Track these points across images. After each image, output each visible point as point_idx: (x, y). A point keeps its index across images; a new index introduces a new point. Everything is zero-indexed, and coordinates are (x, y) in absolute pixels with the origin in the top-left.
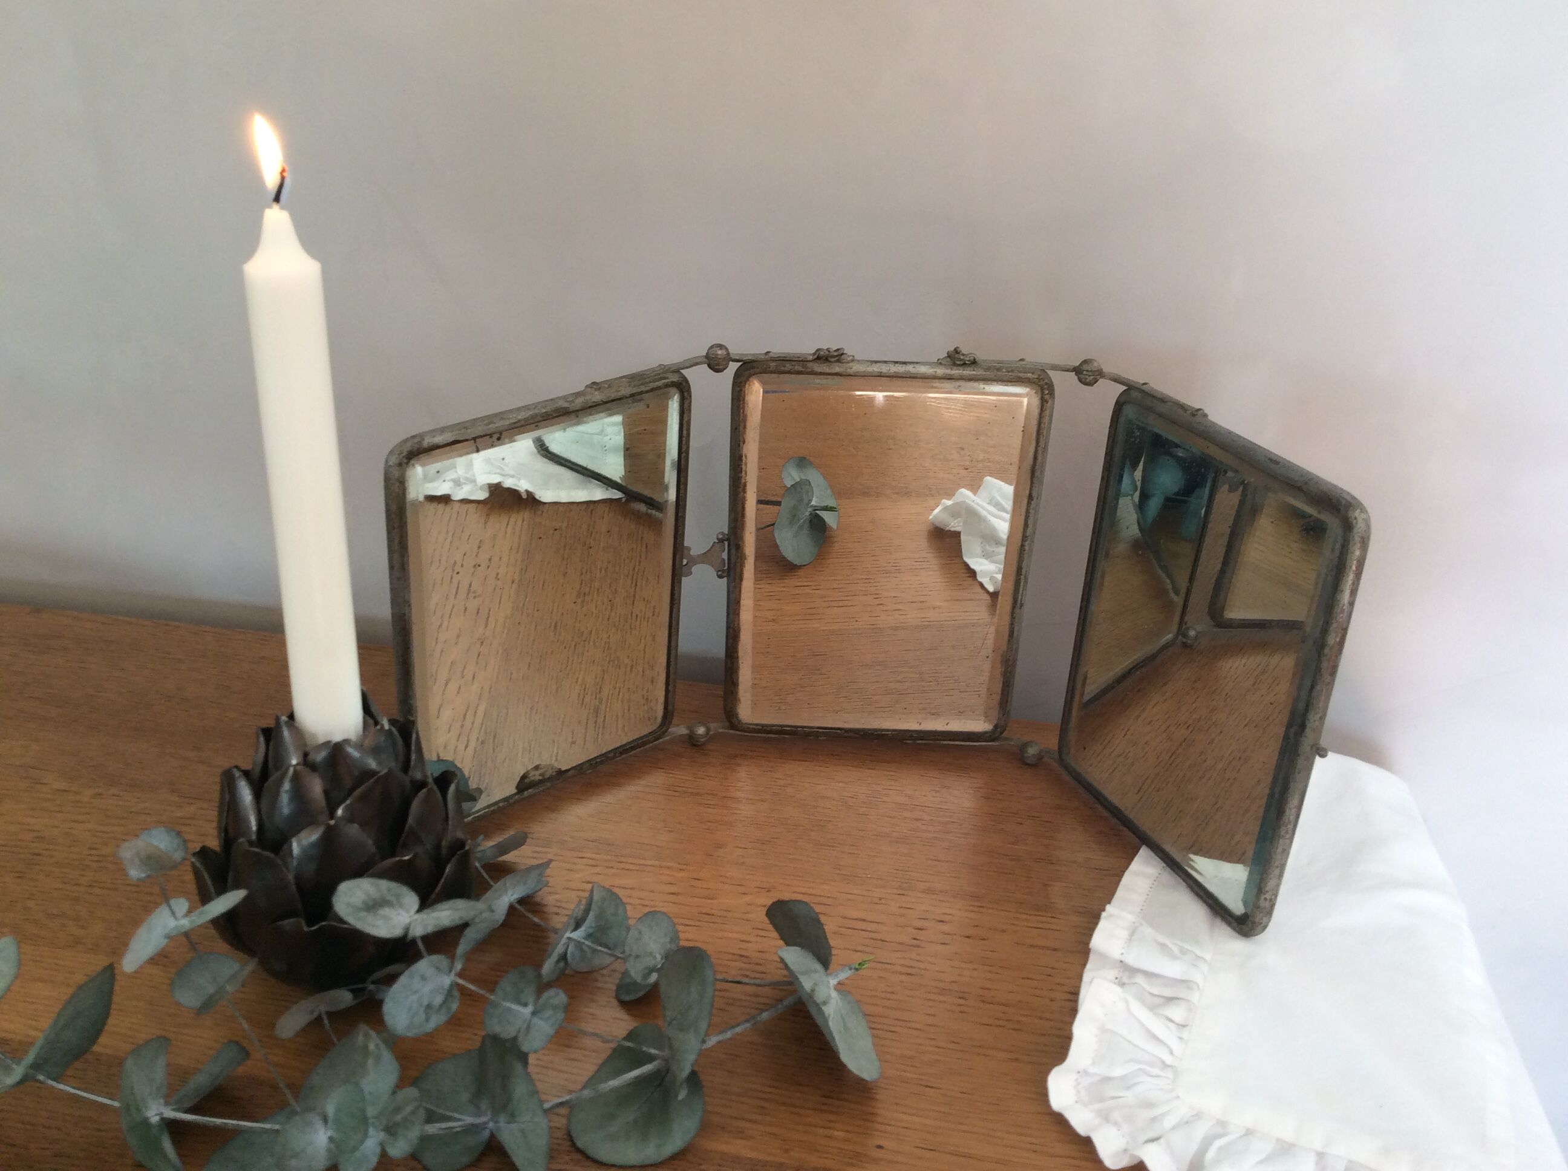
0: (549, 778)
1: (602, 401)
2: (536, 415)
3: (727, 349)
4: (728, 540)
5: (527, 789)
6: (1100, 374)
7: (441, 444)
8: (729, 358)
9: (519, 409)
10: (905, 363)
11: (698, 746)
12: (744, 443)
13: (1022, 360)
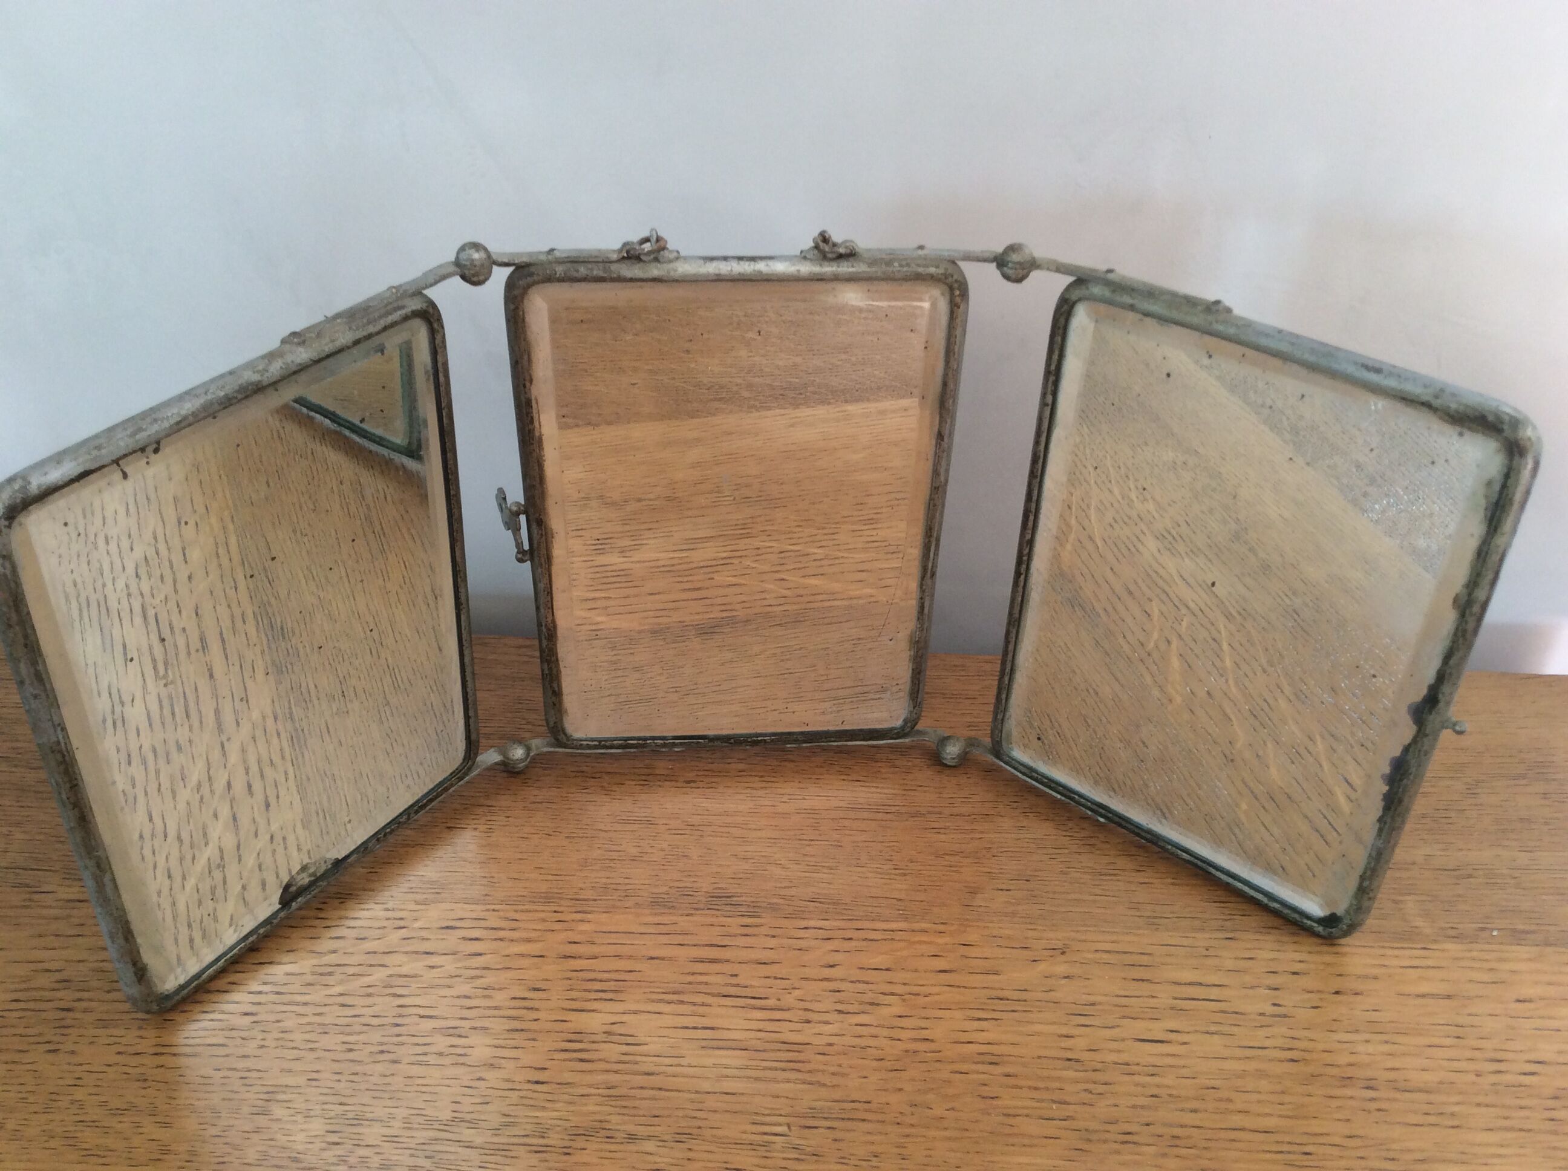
0: (323, 875)
1: (311, 360)
2: (211, 403)
3: (485, 249)
4: (526, 512)
5: (294, 897)
6: (1033, 265)
7: (61, 483)
8: (492, 262)
9: (181, 398)
10: (753, 259)
11: (519, 773)
12: (531, 381)
13: (921, 247)
